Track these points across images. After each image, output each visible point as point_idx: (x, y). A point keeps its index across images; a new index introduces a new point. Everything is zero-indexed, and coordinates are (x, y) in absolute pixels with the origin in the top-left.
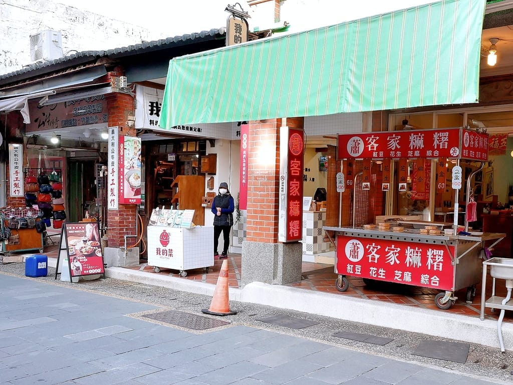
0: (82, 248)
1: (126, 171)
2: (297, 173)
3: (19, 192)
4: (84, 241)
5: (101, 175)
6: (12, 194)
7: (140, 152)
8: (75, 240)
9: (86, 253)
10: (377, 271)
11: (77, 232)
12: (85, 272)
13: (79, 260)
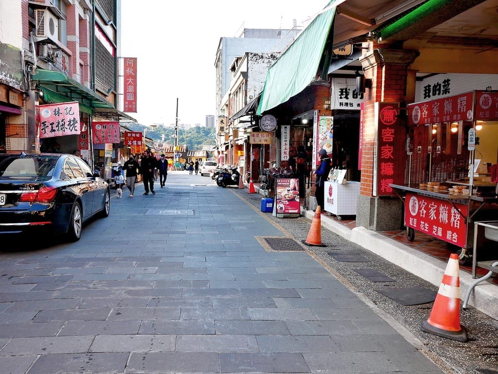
0: (286, 195)
1: (320, 141)
2: (391, 139)
3: (287, 158)
4: (288, 190)
5: (309, 145)
6: (283, 159)
7: (332, 127)
8: (282, 189)
9: (288, 199)
10: (424, 224)
11: (284, 184)
12: (286, 211)
13: (283, 203)
